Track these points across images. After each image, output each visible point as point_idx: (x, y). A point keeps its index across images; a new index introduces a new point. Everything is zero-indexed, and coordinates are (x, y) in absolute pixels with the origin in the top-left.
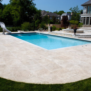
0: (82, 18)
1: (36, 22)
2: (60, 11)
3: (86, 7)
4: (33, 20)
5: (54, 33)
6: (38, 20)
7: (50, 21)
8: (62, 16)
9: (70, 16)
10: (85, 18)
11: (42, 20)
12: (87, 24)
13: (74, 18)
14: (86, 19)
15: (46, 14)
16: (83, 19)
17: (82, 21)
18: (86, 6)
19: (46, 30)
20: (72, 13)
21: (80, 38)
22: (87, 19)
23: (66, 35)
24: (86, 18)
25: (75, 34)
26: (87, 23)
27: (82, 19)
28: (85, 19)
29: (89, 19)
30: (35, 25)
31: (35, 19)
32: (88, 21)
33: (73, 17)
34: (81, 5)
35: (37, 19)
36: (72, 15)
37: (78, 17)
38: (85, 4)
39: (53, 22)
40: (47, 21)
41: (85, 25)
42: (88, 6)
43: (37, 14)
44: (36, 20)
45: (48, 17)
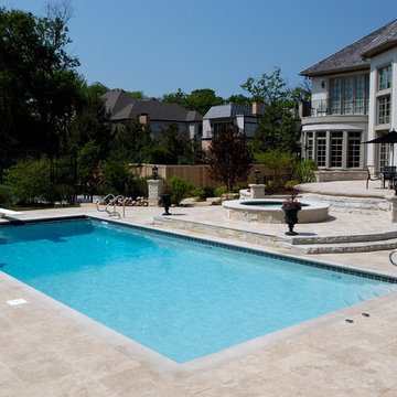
0: (310, 134)
1: (83, 152)
2: (197, 91)
3: (323, 85)
4: (65, 141)
5: (182, 225)
6: (91, 146)
7: (155, 149)
8: (211, 120)
9: (248, 120)
10: (321, 133)
11: (111, 143)
12: (333, 165)
13: (267, 131)
14: (327, 138)
15: (131, 106)
16: (313, 139)
17: (311, 148)
18: (325, 80)
19: (134, 199)
20: (254, 105)
21: (318, 252)
22: (333, 142)
23: (244, 236)
24: (328, 134)
25: (291, 233)
26: (332, 159)
27: (311, 142)
28: (324, 142)
29: (340, 142)
30: (79, 171)
31: (79, 139)
32: (340, 148)
33: (266, 127)
34: (302, 74)
35: (87, 141)
36: (254, 112)
37: (291, 132)
38: (320, 70)
39: (166, 151)
40: (141, 146)
41: (327, 167)
42: (331, 81)
43: (86, 114)
44: (81, 144)
45: (142, 125)
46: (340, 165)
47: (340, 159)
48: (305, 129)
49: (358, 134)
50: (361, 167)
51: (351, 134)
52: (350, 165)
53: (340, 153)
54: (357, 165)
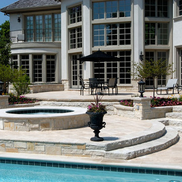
10: (25, 56)
14: (30, 60)
16: (18, 60)
18: (21, 16)
22: (35, 62)
24: (30, 56)
26: (35, 75)
28: (28, 62)
29: (40, 62)
32: (40, 67)
41: (31, 82)
46: (40, 80)
47: (40, 75)
48: (13, 52)
49: (53, 56)
50: (56, 81)
51: (48, 56)
52: (48, 80)
53: (40, 71)
54: (54, 80)
